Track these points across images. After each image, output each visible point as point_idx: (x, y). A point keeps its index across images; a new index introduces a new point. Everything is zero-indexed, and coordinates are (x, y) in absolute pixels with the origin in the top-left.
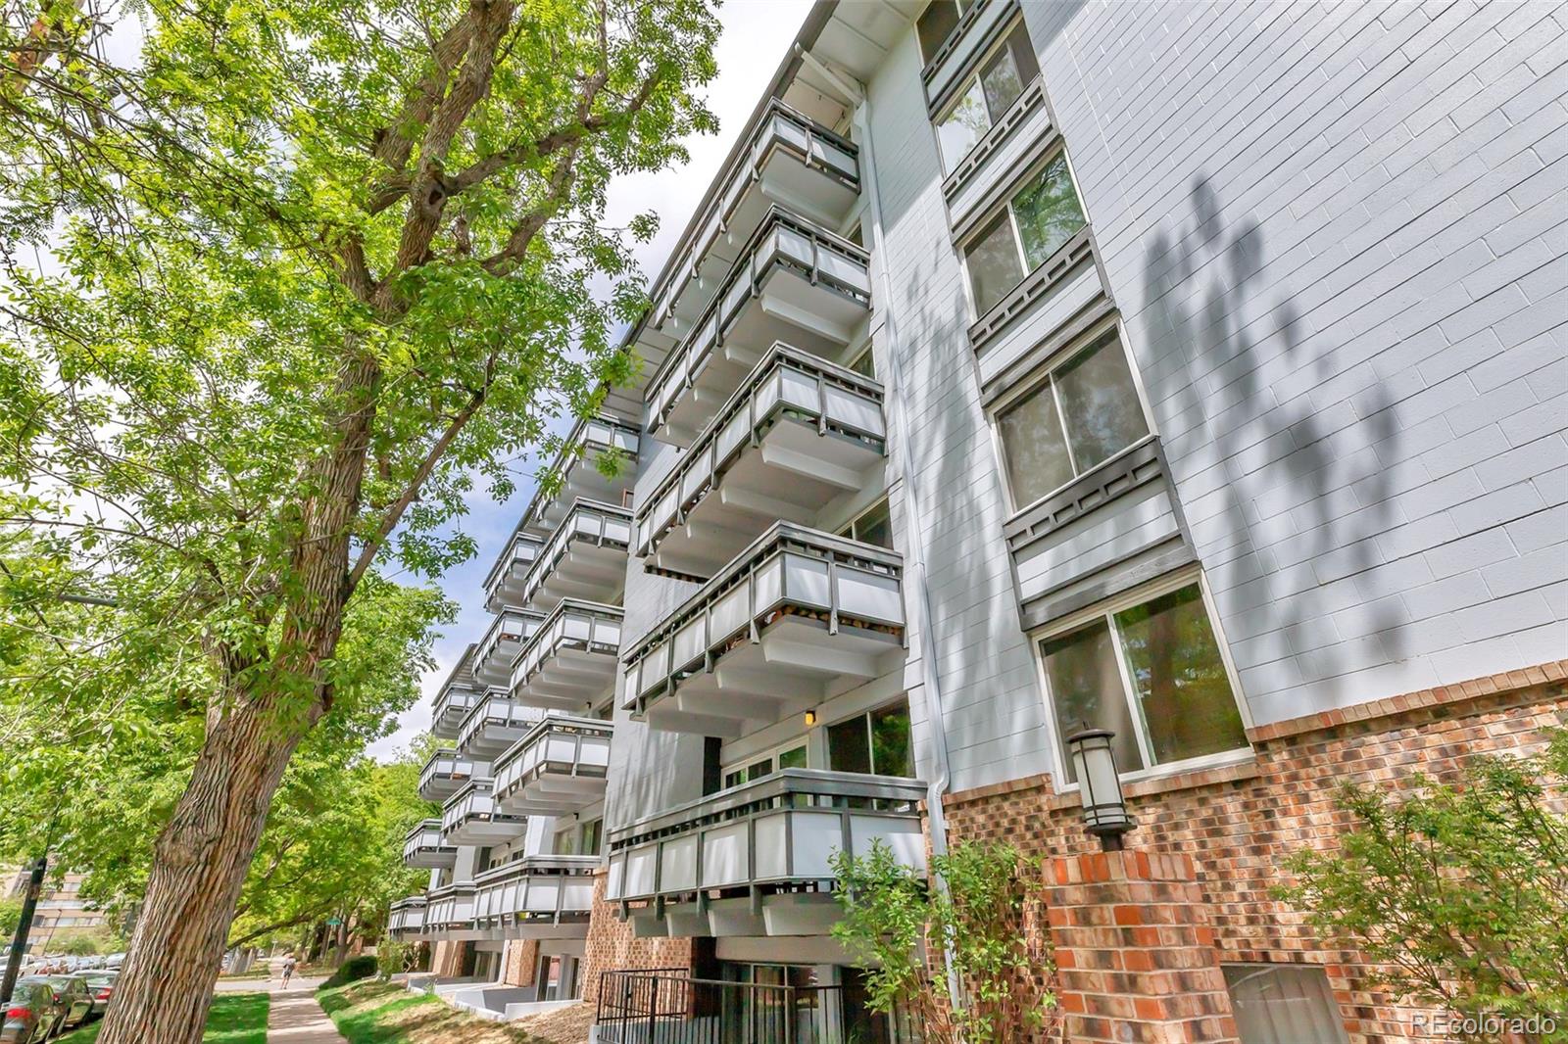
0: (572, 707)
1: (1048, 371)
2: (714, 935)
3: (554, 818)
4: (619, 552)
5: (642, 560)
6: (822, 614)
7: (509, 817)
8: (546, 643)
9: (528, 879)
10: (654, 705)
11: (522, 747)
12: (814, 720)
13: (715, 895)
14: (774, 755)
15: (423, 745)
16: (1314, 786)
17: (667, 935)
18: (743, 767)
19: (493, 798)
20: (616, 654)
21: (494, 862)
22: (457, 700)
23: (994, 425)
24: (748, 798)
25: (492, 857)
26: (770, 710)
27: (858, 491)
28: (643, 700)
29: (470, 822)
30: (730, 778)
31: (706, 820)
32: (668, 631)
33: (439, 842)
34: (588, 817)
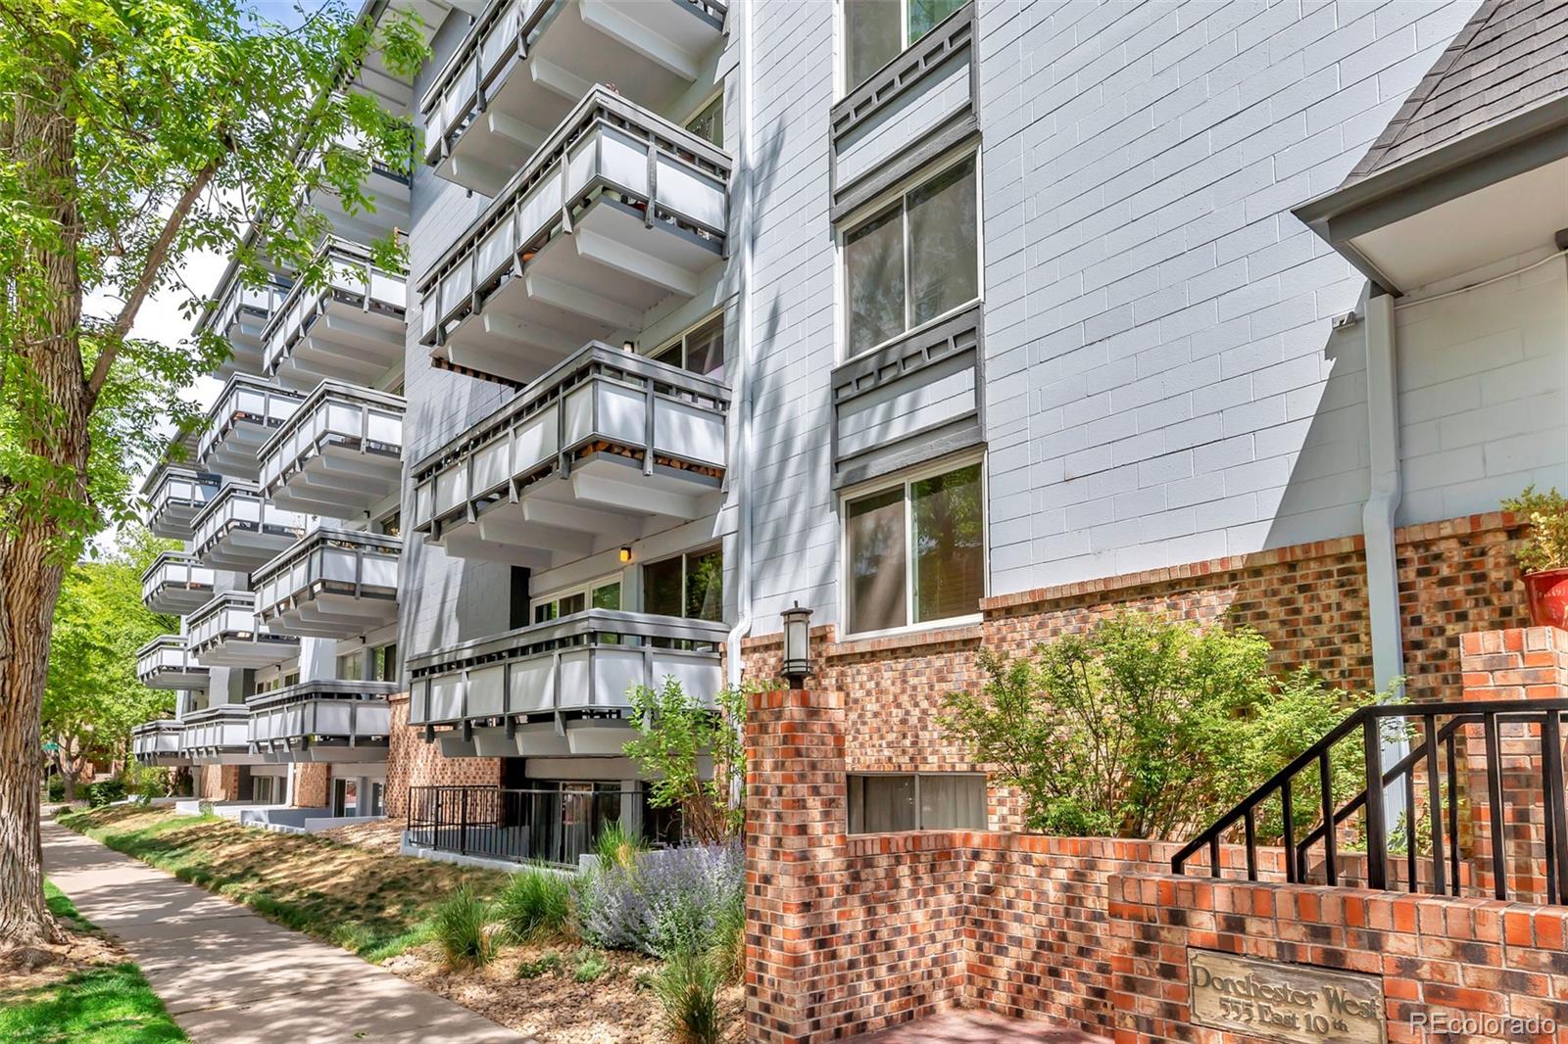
0: (346, 515)
1: (903, 193)
2: (521, 753)
3: (335, 640)
4: (392, 321)
5: (428, 350)
6: (636, 453)
7: (277, 637)
8: (306, 436)
9: (316, 703)
10: (452, 531)
11: (289, 561)
12: (630, 557)
13: (523, 719)
14: (588, 589)
15: (133, 542)
16: (1014, 647)
17: (474, 754)
18: (555, 599)
19: (258, 615)
20: (398, 455)
21: (261, 686)
22: (180, 490)
23: (841, 249)
24: (558, 634)
25: (258, 680)
26: (584, 544)
27: (691, 298)
28: (439, 523)
29: (228, 641)
30: (539, 609)
31: (513, 653)
32: (465, 448)
33: (185, 661)
34: (379, 640)
